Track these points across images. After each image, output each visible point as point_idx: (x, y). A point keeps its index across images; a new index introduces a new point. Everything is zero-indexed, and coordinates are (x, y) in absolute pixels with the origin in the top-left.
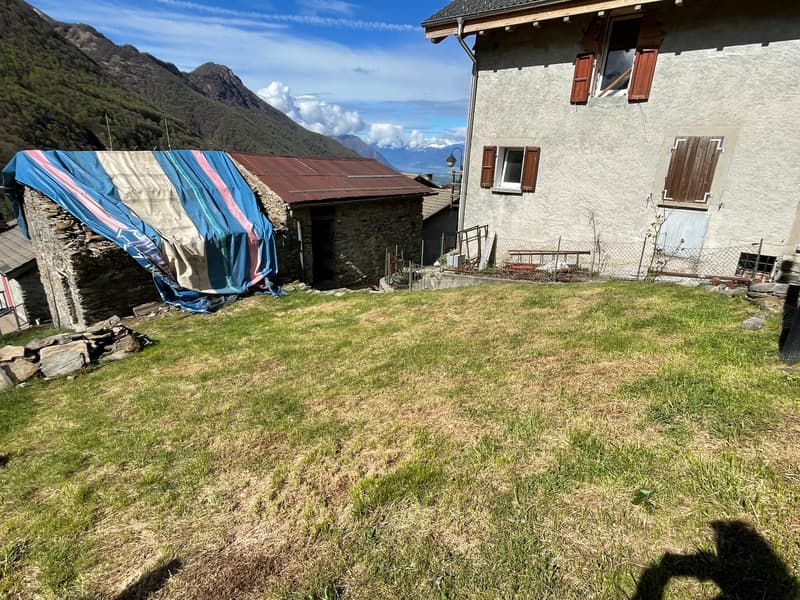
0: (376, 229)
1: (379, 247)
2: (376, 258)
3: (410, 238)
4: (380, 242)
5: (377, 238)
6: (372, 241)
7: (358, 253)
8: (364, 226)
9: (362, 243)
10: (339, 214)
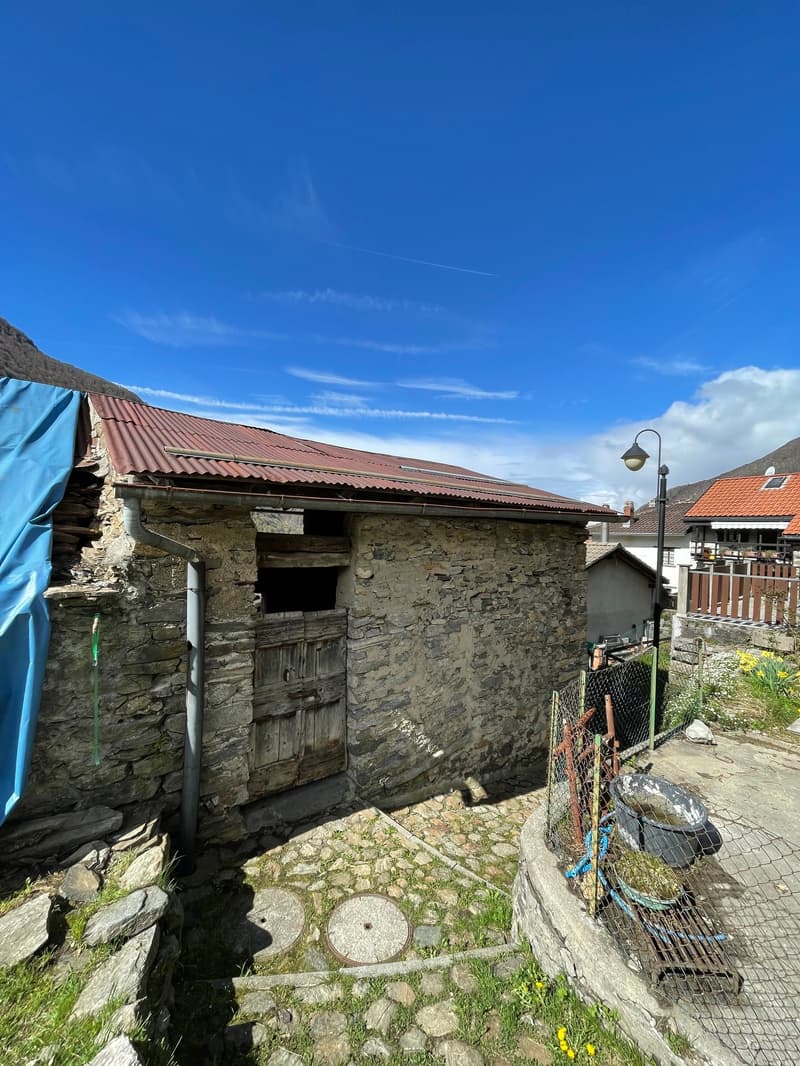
0: (478, 603)
1: (484, 655)
2: (477, 689)
3: (560, 630)
4: (487, 643)
5: (479, 629)
6: (465, 641)
7: (419, 680)
8: (442, 593)
9: (435, 645)
10: (363, 549)
